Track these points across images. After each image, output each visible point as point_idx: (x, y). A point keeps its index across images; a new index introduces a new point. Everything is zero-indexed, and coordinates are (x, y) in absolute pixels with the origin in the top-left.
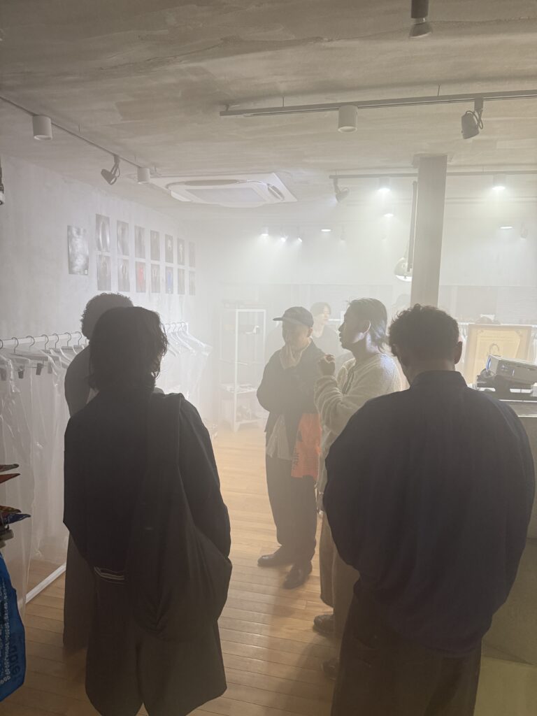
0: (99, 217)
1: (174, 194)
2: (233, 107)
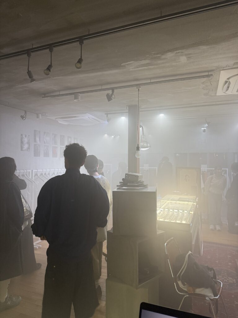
0: (35, 131)
1: (60, 122)
2: (47, 95)
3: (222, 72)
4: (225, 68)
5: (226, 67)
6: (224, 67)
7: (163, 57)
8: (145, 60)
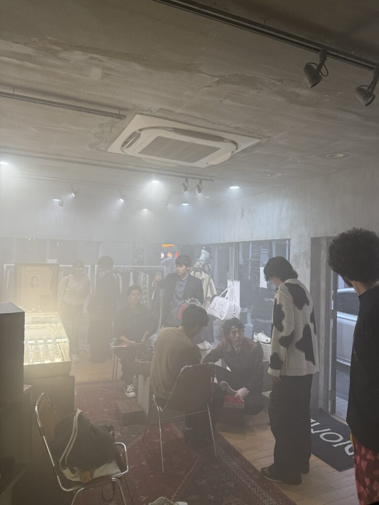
3: (137, 115)
4: (144, 112)
5: (147, 111)
6: (144, 110)
7: (64, 55)
8: (25, 44)
